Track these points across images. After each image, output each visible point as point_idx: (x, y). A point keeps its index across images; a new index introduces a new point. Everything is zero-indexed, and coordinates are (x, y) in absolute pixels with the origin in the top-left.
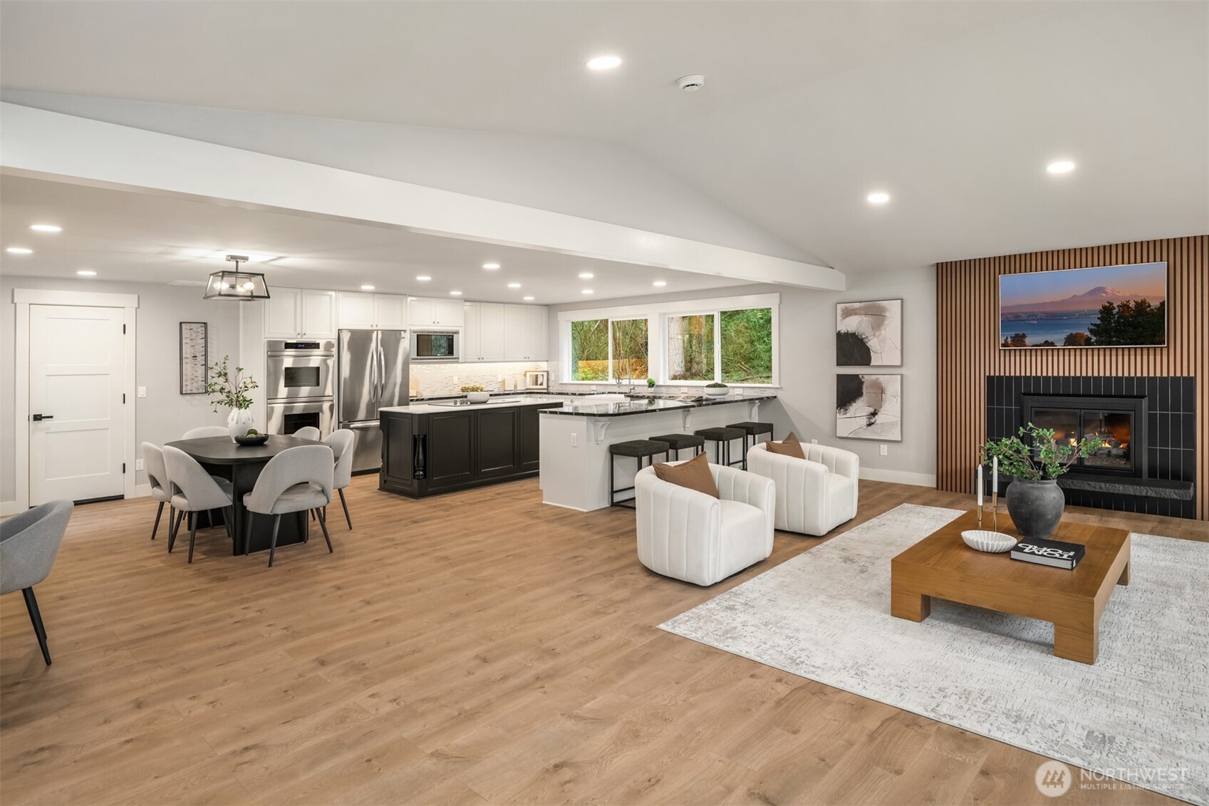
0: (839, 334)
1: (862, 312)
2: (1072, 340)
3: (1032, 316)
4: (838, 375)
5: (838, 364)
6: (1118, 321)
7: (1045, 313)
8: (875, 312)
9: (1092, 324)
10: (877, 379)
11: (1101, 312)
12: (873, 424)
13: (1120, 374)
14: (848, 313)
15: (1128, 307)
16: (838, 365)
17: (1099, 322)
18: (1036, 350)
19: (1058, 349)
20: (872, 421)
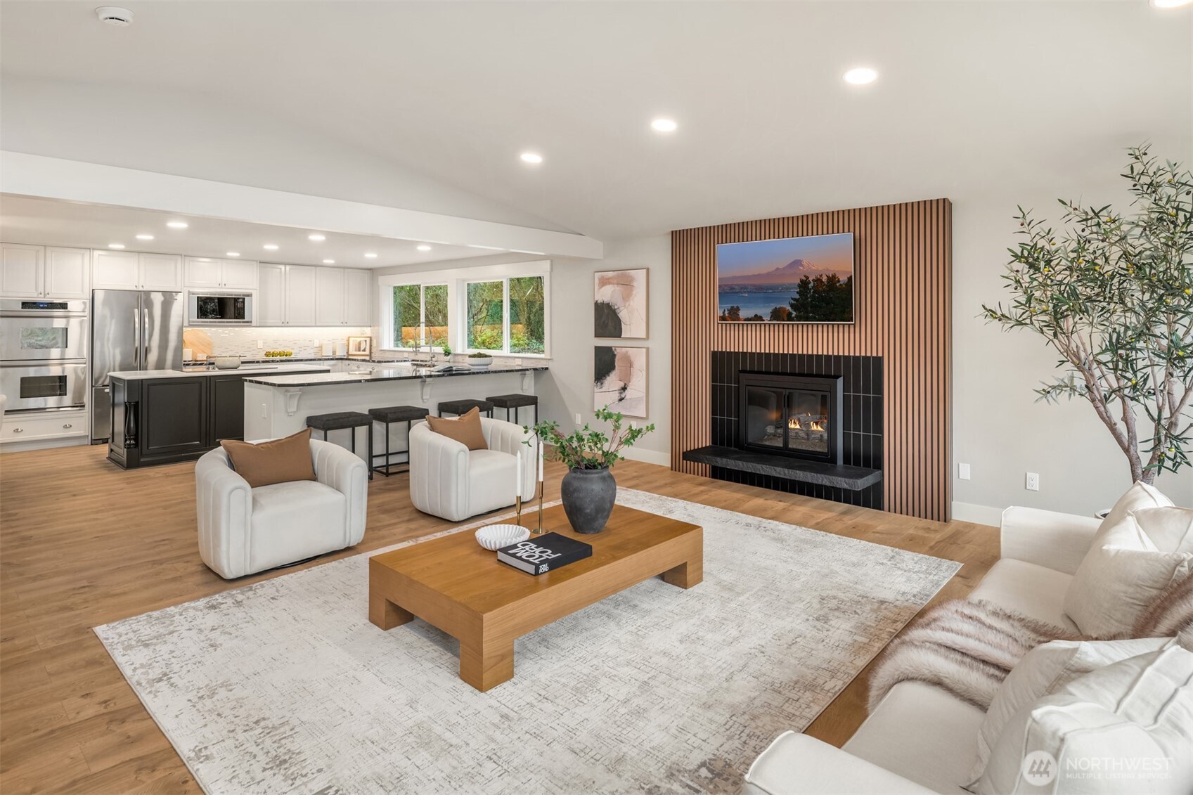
0: (596, 304)
1: (615, 281)
2: (777, 315)
3: (744, 288)
4: (596, 347)
5: (597, 335)
6: (813, 296)
7: (755, 286)
8: (626, 283)
9: (792, 299)
10: (627, 352)
11: (800, 286)
12: (623, 399)
13: (820, 353)
14: (604, 282)
15: (822, 282)
16: (595, 337)
17: (797, 296)
18: (747, 324)
19: (765, 324)
20: (623, 396)
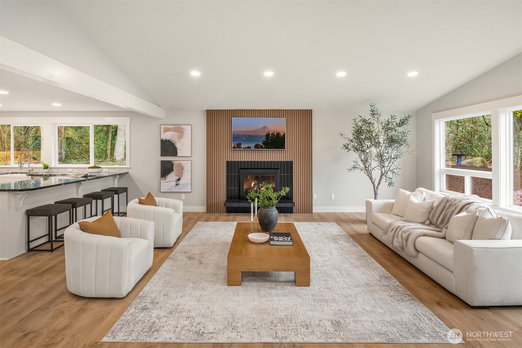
0: (162, 140)
1: (173, 130)
2: (257, 146)
3: (243, 136)
4: (161, 161)
5: (162, 155)
6: (271, 140)
7: (248, 135)
8: (179, 130)
9: (263, 141)
10: (180, 163)
11: (266, 136)
12: (178, 184)
13: (271, 160)
14: (166, 130)
15: (274, 135)
16: (161, 156)
17: (265, 140)
18: (244, 150)
19: (252, 150)
20: (178, 183)
